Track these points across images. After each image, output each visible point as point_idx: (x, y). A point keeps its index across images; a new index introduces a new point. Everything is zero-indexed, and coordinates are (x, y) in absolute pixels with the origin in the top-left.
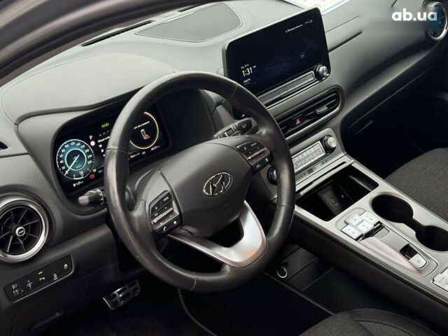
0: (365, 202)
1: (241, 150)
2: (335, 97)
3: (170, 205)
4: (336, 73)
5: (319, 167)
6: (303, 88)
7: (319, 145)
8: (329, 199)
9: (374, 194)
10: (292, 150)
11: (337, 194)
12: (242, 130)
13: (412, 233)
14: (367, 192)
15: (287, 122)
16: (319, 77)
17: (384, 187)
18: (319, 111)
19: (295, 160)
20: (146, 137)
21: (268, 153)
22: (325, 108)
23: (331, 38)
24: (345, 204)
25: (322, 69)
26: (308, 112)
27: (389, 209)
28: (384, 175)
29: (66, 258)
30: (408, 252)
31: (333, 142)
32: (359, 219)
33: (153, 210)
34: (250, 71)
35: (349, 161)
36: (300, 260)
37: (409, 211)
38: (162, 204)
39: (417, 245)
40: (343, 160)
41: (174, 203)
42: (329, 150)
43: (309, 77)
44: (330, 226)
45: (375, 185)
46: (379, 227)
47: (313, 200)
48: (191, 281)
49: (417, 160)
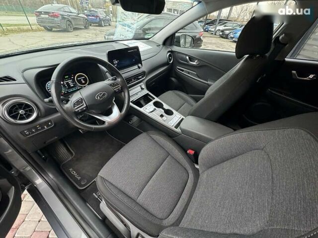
0: (151, 103)
1: (111, 85)
2: (143, 74)
3: (82, 102)
4: (145, 67)
5: (139, 93)
6: (133, 70)
7: (139, 88)
8: (142, 102)
9: (154, 101)
10: (129, 90)
11: (145, 101)
12: (113, 80)
13: (163, 111)
14: (152, 100)
15: (129, 80)
16: (139, 68)
17: (156, 99)
18: (139, 77)
19: (130, 92)
20: (83, 82)
21: (120, 87)
22: (141, 77)
23: (142, 58)
24: (146, 103)
25: (140, 65)
26: (136, 77)
27: (158, 105)
28: (157, 96)
29: (50, 121)
30: (162, 116)
31: (143, 86)
32: (149, 107)
33: (75, 104)
34: (116, 62)
35: (148, 92)
36: (135, 119)
37: (162, 105)
38: (79, 102)
39: (164, 114)
40: (146, 92)
41: (84, 102)
42: (142, 89)
43: (136, 67)
44: (141, 110)
45: (154, 99)
46: (155, 109)
47: (138, 103)
48: (92, 128)
49: (165, 93)
